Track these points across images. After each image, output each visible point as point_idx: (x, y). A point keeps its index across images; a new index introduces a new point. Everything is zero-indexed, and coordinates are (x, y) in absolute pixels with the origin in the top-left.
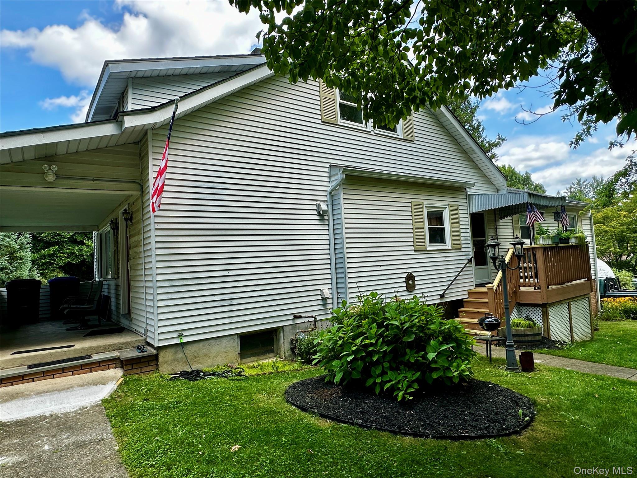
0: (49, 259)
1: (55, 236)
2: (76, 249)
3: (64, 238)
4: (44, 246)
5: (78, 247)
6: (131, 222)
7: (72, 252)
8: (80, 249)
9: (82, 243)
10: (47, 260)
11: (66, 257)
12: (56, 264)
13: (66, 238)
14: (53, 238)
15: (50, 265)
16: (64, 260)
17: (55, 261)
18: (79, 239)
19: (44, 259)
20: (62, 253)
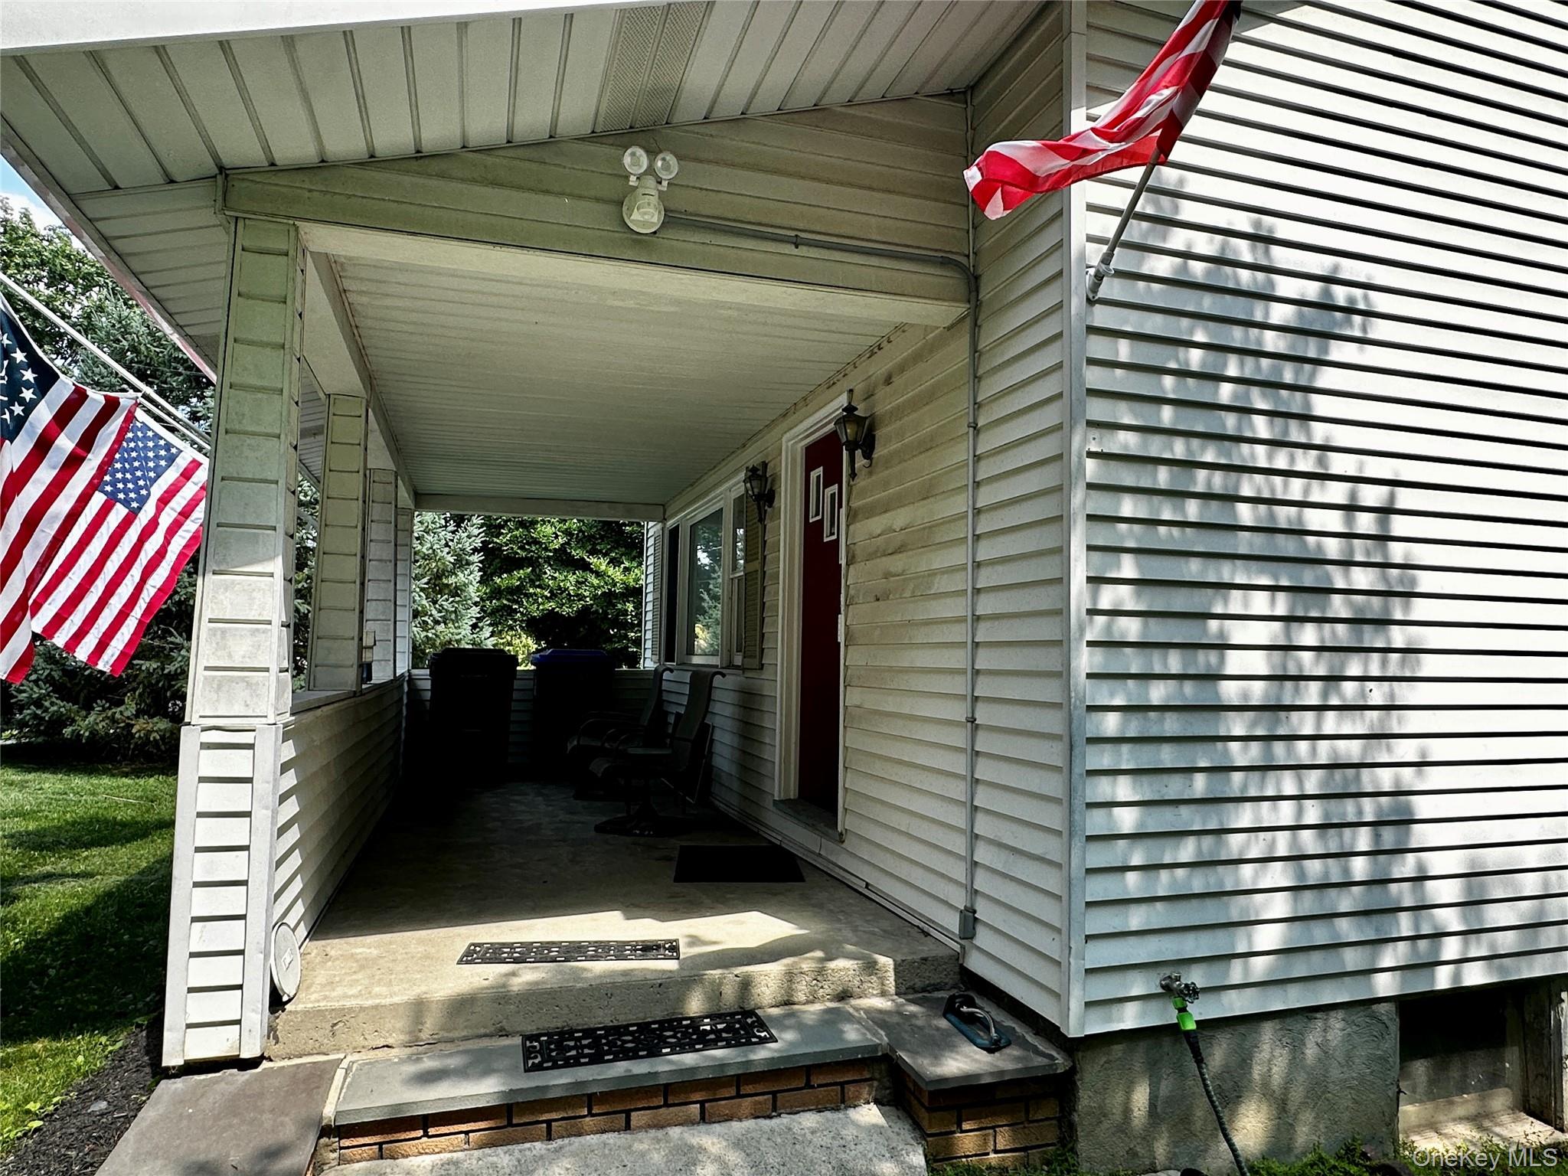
0: (508, 600)
1: (528, 543)
2: (569, 580)
3: (546, 549)
4: (500, 568)
5: (574, 574)
6: (868, 455)
7: (560, 588)
8: (577, 581)
9: (585, 566)
10: (505, 602)
11: (546, 597)
12: (522, 613)
13: (550, 551)
14: (522, 548)
15: (510, 615)
16: (543, 604)
17: (521, 604)
18: (577, 553)
19: (498, 600)
20: (539, 586)
